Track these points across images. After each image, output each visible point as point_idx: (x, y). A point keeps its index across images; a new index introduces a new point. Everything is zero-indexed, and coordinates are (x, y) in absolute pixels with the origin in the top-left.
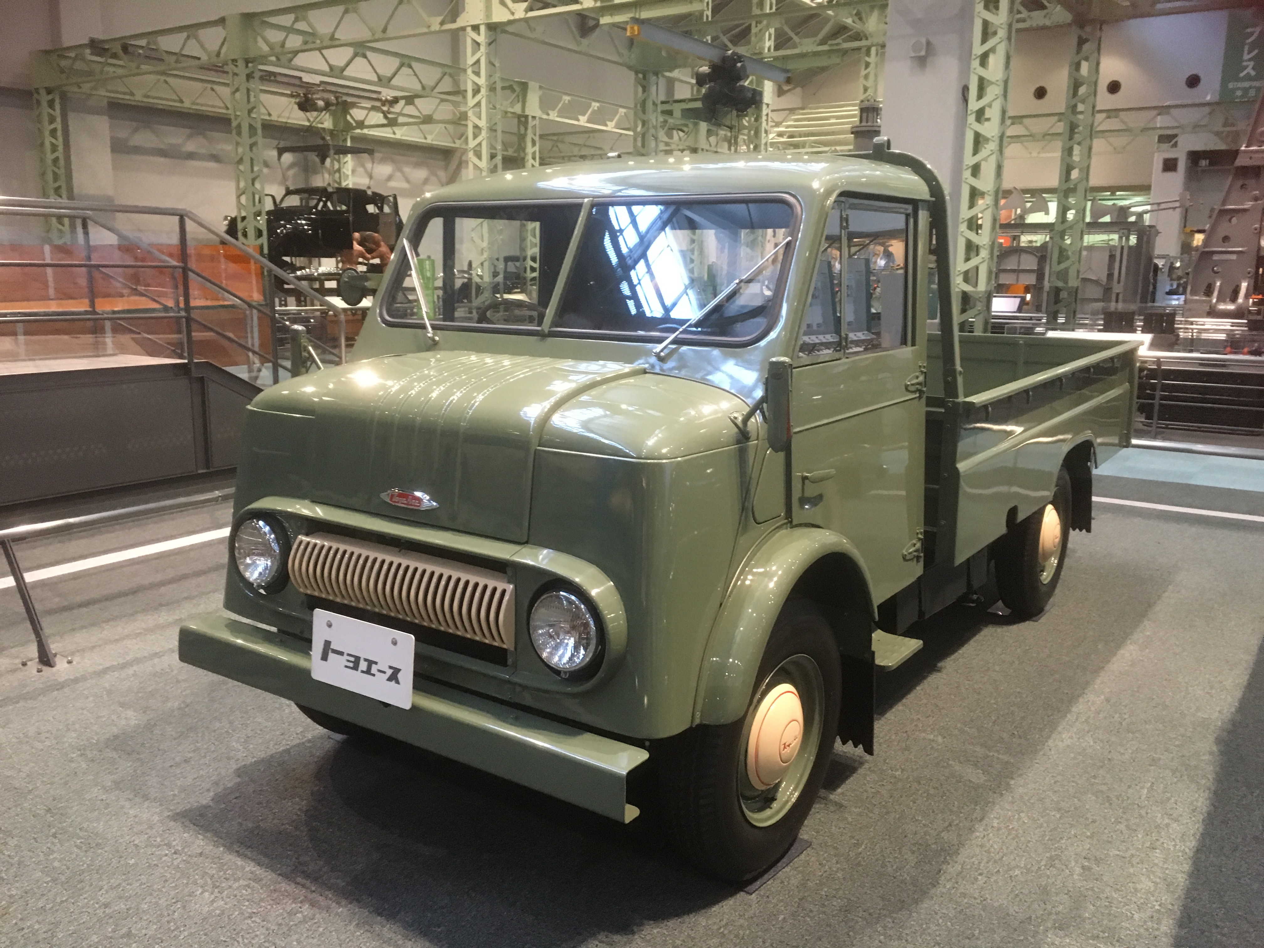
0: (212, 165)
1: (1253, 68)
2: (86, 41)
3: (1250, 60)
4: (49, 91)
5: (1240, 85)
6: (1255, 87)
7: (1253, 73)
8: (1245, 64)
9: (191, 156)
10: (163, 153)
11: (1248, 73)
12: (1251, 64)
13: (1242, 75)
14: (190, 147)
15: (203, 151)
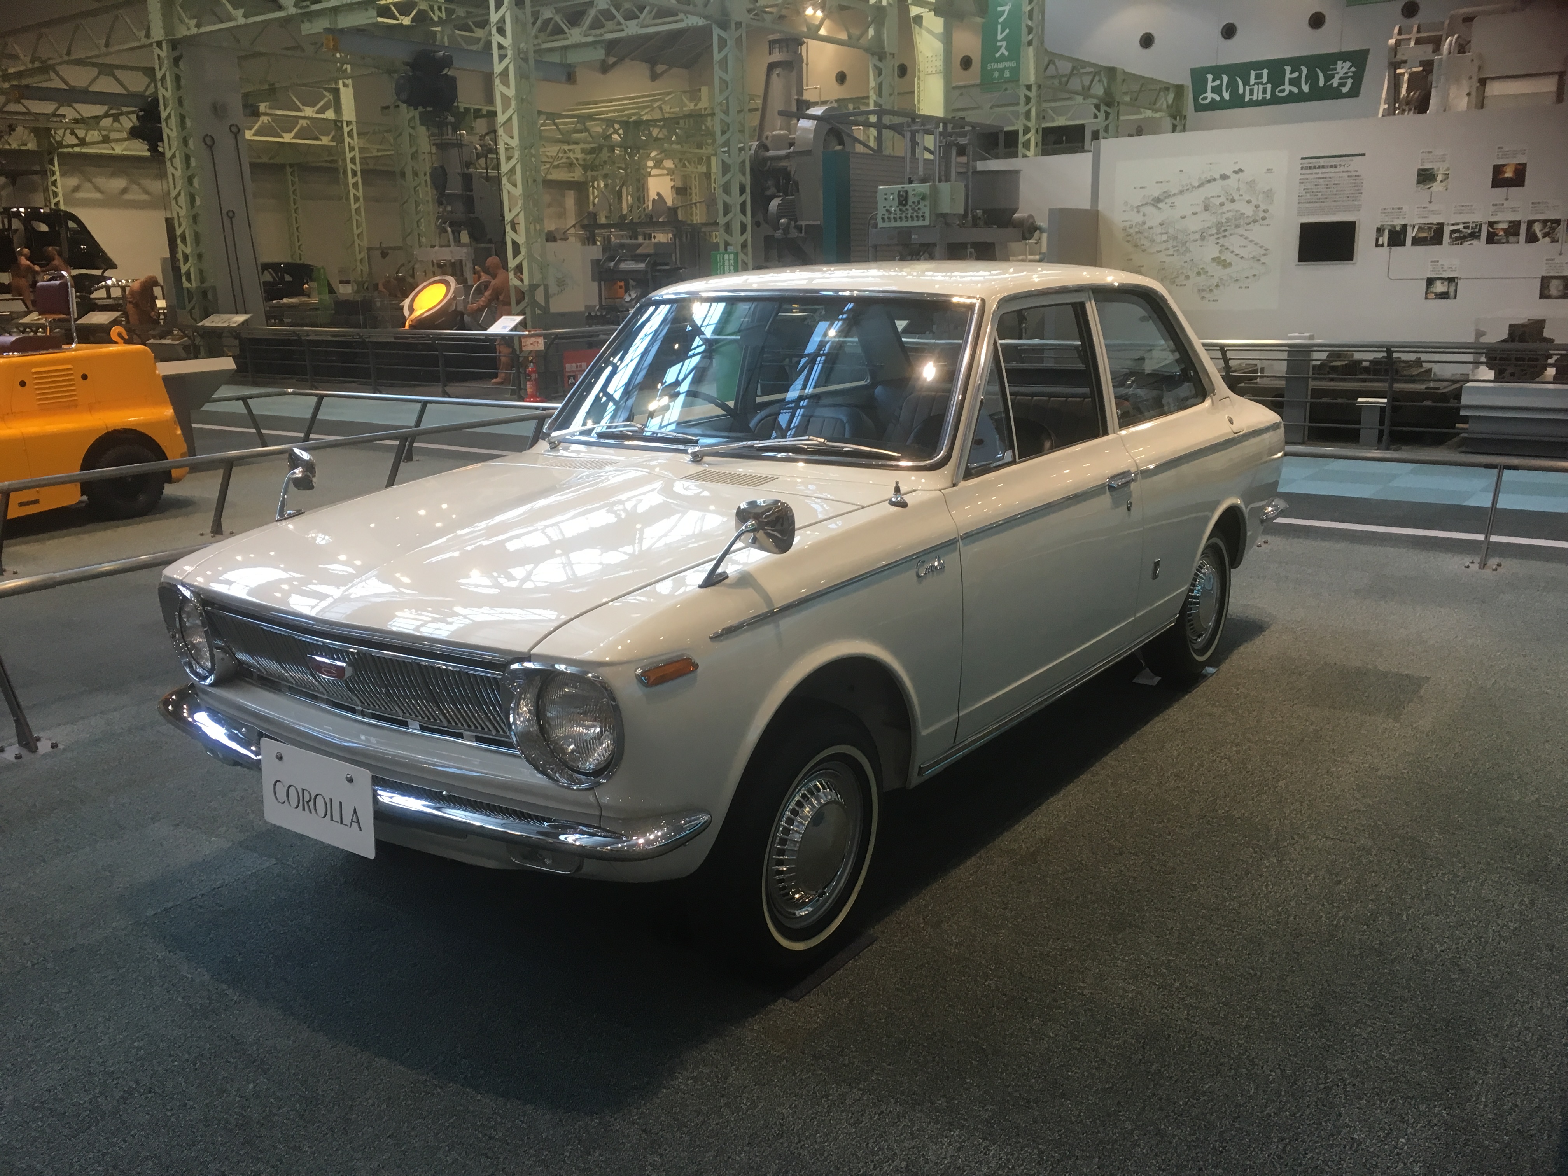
1: (1006, 49)
3: (1002, 40)
5: (996, 66)
6: (1009, 68)
7: (1006, 53)
8: (999, 44)
11: (1003, 53)
12: (1004, 44)
13: (997, 55)
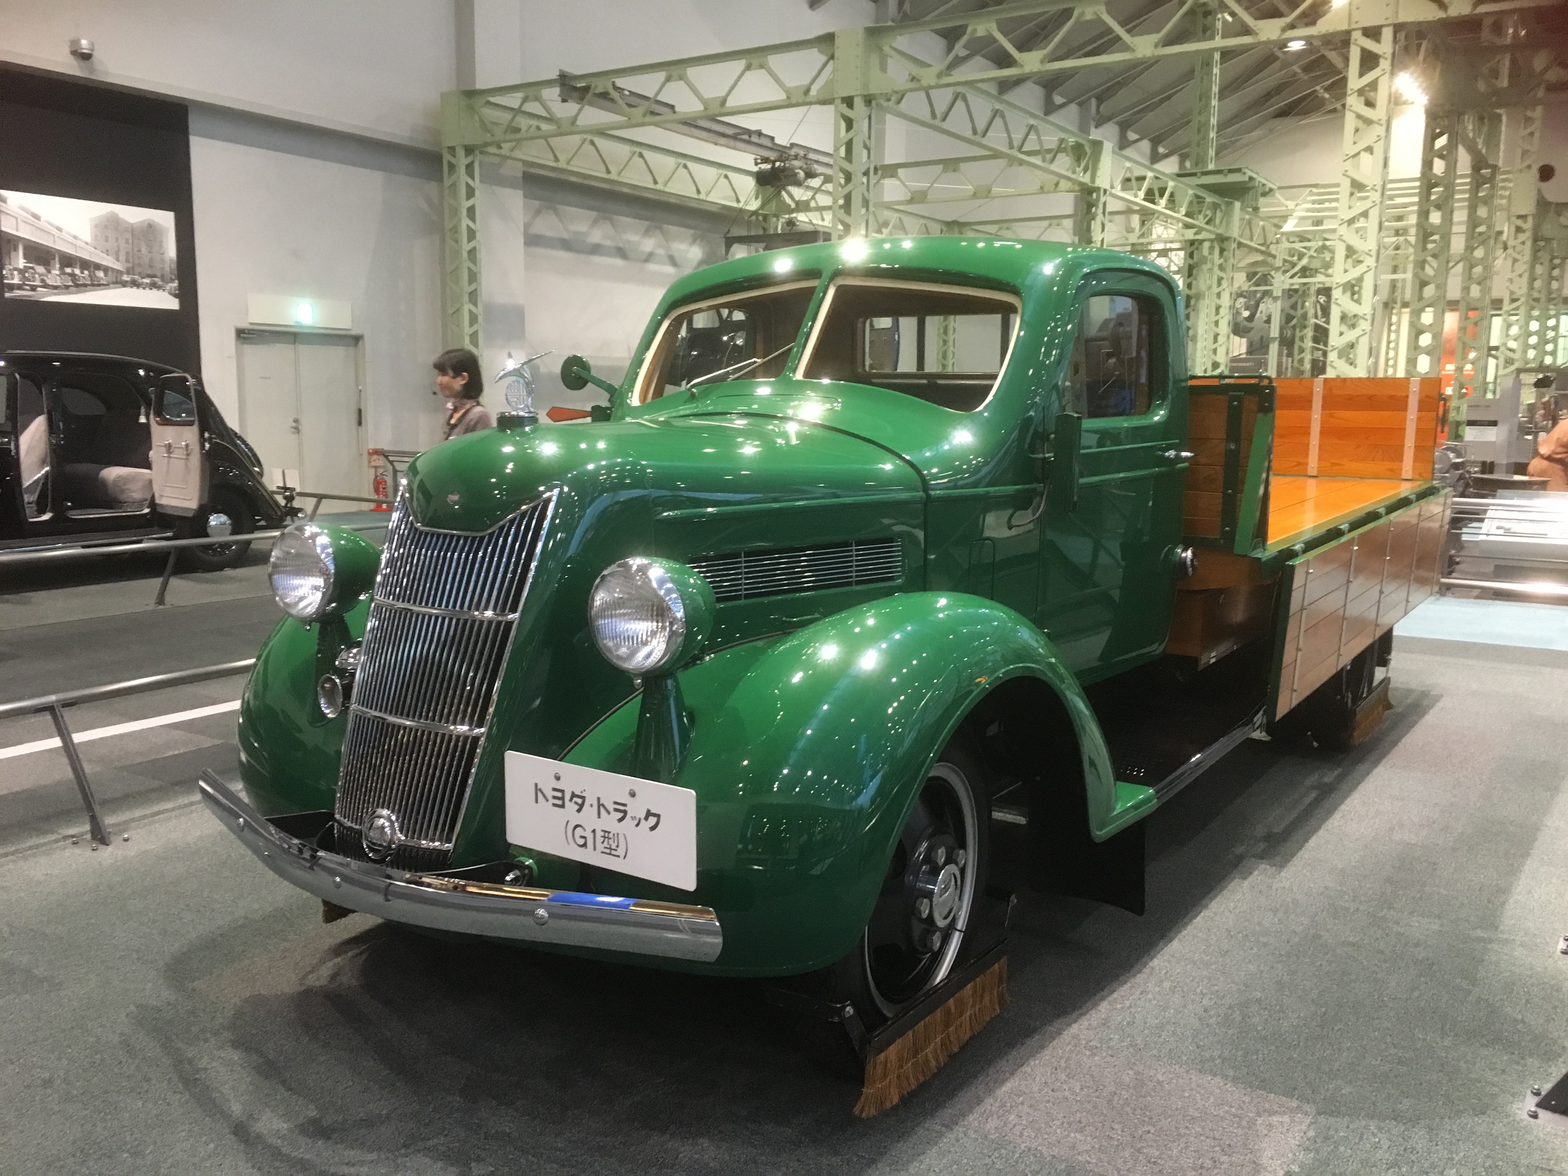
0: (619, 262)
2: (554, 75)
4: (469, 150)
9: (596, 250)
10: (566, 245)
14: (596, 236)
15: (608, 243)
